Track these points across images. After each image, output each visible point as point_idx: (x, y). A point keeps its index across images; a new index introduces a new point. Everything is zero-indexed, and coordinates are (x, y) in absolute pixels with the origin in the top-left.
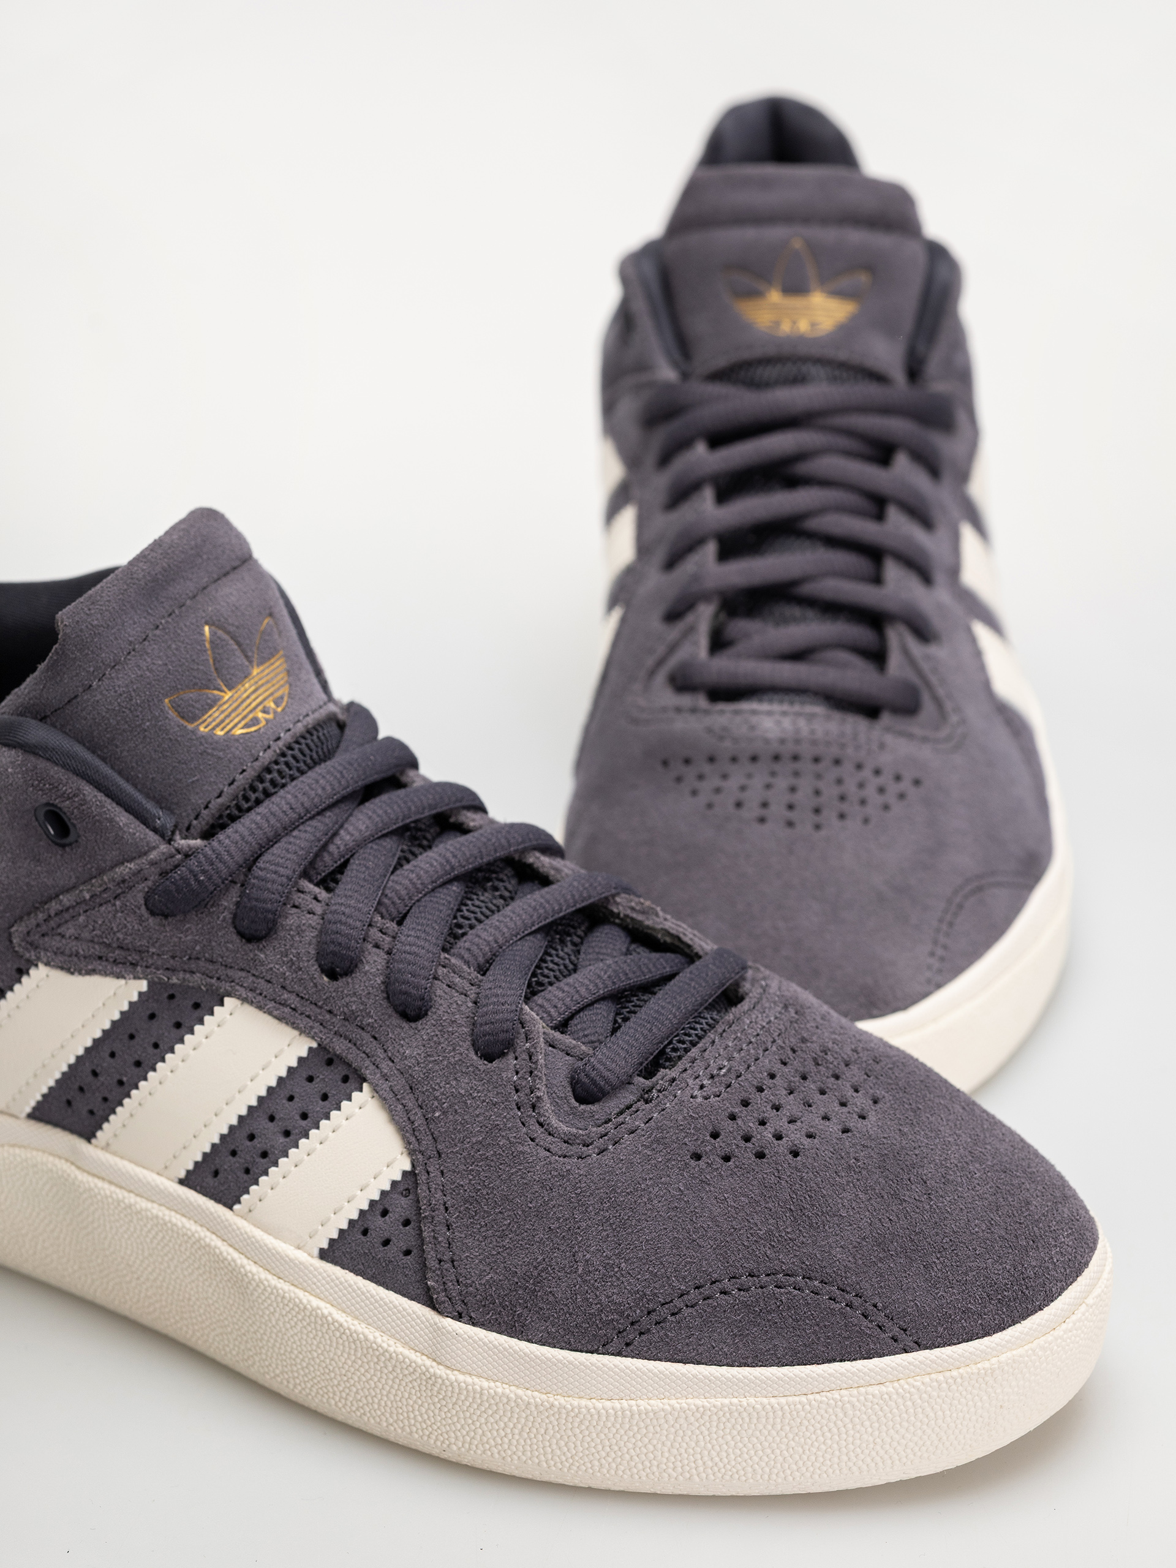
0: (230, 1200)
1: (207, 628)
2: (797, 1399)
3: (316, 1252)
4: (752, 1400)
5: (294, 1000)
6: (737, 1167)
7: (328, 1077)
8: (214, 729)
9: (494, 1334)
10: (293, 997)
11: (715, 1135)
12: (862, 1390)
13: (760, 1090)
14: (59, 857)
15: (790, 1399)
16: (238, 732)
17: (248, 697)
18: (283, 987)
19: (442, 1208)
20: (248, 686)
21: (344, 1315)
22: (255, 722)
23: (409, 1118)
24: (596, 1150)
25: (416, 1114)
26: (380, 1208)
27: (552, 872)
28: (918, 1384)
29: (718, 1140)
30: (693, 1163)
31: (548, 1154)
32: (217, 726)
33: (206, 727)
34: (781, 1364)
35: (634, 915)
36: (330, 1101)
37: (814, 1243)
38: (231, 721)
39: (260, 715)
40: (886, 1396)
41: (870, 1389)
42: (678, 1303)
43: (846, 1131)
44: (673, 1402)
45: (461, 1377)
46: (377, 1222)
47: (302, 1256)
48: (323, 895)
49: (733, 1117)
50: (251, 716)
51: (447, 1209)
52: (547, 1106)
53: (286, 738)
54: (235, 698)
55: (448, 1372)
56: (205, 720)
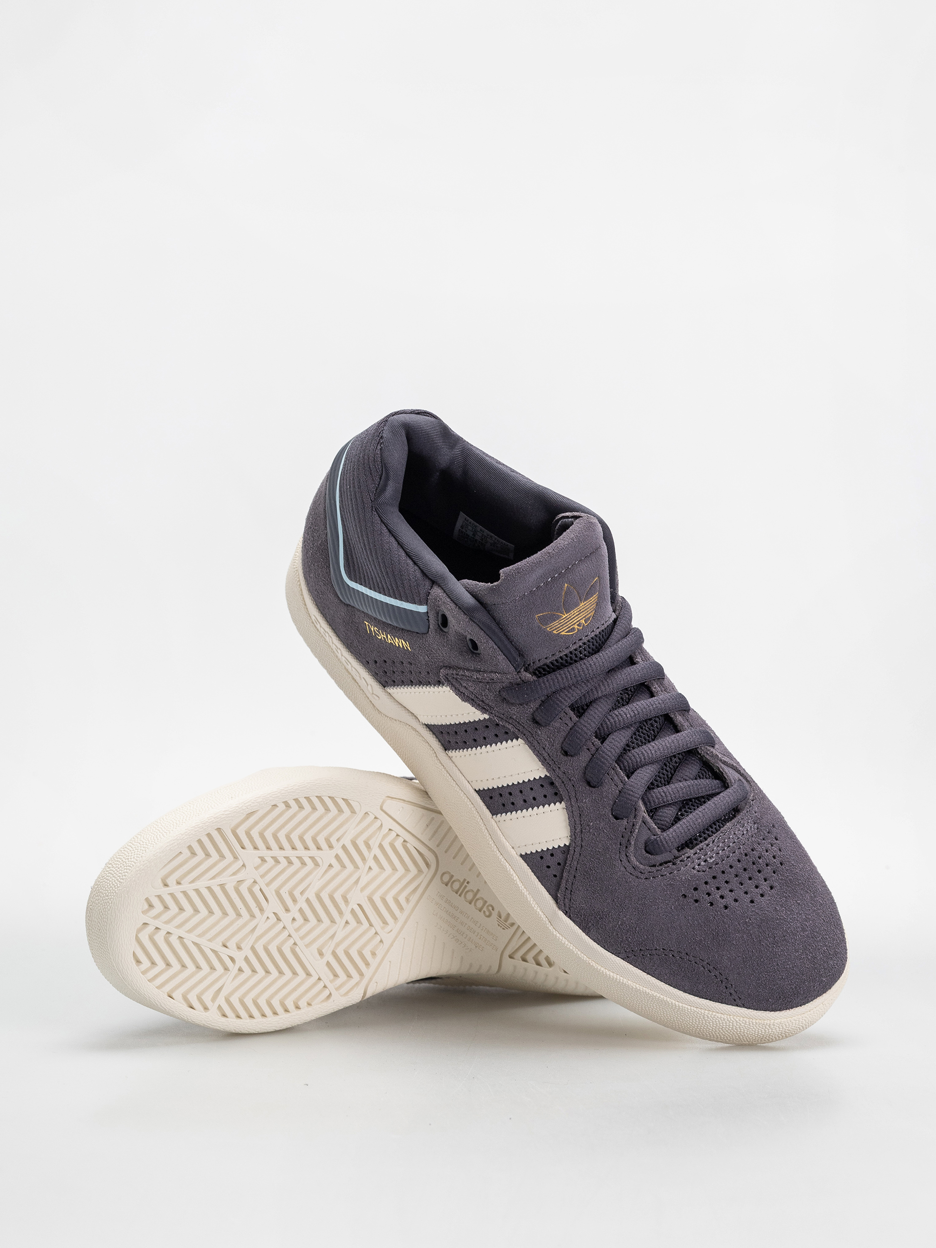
0: (494, 812)
1: (566, 585)
2: (686, 1006)
3: (519, 854)
4: (668, 999)
5: (545, 755)
6: (699, 907)
7: (549, 790)
8: (553, 630)
9: (577, 927)
10: (547, 754)
11: (696, 889)
12: (714, 1013)
13: (723, 872)
14: (470, 657)
15: (684, 1005)
16: (563, 633)
17: (574, 618)
18: (544, 749)
19: (575, 868)
20: (575, 612)
21: (521, 884)
22: (573, 629)
23: (575, 827)
24: (645, 877)
25: (578, 827)
26: (552, 853)
27: (680, 725)
28: (737, 1020)
29: (696, 892)
30: (681, 899)
31: (624, 870)
32: (555, 629)
33: (550, 629)
34: (685, 991)
35: (707, 757)
36: (546, 800)
37: (718, 951)
38: (563, 628)
39: (576, 627)
40: (722, 1019)
41: (717, 1014)
42: (654, 952)
43: (752, 902)
44: (638, 986)
45: (558, 935)
46: (547, 857)
47: (513, 852)
48: (575, 718)
49: (706, 883)
50: (572, 627)
51: (576, 870)
52: (632, 849)
53: (585, 640)
54: (568, 617)
55: (554, 930)
56: (551, 626)
